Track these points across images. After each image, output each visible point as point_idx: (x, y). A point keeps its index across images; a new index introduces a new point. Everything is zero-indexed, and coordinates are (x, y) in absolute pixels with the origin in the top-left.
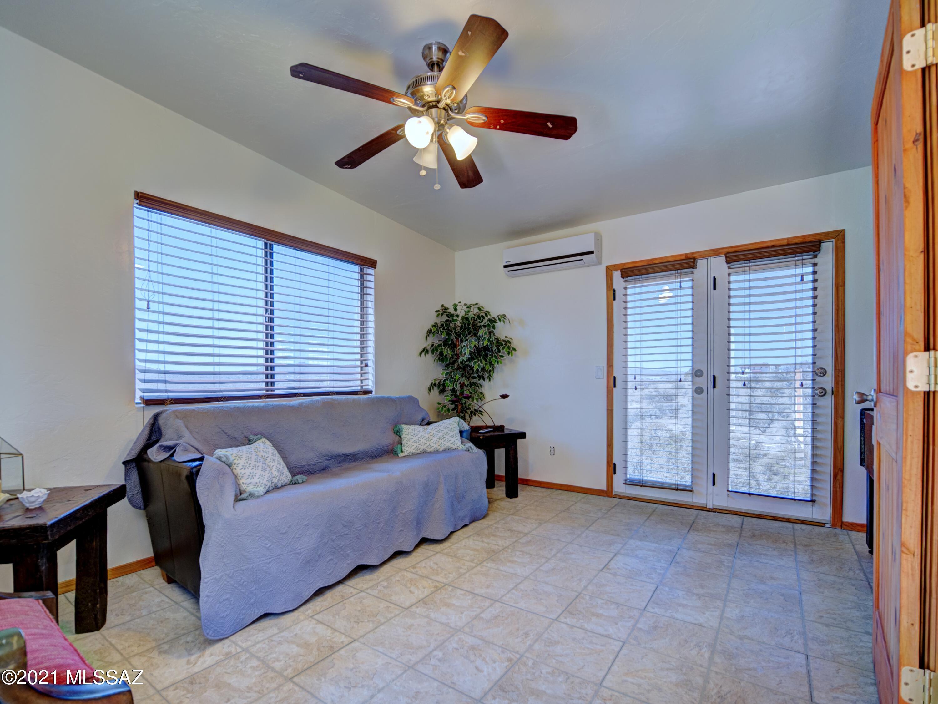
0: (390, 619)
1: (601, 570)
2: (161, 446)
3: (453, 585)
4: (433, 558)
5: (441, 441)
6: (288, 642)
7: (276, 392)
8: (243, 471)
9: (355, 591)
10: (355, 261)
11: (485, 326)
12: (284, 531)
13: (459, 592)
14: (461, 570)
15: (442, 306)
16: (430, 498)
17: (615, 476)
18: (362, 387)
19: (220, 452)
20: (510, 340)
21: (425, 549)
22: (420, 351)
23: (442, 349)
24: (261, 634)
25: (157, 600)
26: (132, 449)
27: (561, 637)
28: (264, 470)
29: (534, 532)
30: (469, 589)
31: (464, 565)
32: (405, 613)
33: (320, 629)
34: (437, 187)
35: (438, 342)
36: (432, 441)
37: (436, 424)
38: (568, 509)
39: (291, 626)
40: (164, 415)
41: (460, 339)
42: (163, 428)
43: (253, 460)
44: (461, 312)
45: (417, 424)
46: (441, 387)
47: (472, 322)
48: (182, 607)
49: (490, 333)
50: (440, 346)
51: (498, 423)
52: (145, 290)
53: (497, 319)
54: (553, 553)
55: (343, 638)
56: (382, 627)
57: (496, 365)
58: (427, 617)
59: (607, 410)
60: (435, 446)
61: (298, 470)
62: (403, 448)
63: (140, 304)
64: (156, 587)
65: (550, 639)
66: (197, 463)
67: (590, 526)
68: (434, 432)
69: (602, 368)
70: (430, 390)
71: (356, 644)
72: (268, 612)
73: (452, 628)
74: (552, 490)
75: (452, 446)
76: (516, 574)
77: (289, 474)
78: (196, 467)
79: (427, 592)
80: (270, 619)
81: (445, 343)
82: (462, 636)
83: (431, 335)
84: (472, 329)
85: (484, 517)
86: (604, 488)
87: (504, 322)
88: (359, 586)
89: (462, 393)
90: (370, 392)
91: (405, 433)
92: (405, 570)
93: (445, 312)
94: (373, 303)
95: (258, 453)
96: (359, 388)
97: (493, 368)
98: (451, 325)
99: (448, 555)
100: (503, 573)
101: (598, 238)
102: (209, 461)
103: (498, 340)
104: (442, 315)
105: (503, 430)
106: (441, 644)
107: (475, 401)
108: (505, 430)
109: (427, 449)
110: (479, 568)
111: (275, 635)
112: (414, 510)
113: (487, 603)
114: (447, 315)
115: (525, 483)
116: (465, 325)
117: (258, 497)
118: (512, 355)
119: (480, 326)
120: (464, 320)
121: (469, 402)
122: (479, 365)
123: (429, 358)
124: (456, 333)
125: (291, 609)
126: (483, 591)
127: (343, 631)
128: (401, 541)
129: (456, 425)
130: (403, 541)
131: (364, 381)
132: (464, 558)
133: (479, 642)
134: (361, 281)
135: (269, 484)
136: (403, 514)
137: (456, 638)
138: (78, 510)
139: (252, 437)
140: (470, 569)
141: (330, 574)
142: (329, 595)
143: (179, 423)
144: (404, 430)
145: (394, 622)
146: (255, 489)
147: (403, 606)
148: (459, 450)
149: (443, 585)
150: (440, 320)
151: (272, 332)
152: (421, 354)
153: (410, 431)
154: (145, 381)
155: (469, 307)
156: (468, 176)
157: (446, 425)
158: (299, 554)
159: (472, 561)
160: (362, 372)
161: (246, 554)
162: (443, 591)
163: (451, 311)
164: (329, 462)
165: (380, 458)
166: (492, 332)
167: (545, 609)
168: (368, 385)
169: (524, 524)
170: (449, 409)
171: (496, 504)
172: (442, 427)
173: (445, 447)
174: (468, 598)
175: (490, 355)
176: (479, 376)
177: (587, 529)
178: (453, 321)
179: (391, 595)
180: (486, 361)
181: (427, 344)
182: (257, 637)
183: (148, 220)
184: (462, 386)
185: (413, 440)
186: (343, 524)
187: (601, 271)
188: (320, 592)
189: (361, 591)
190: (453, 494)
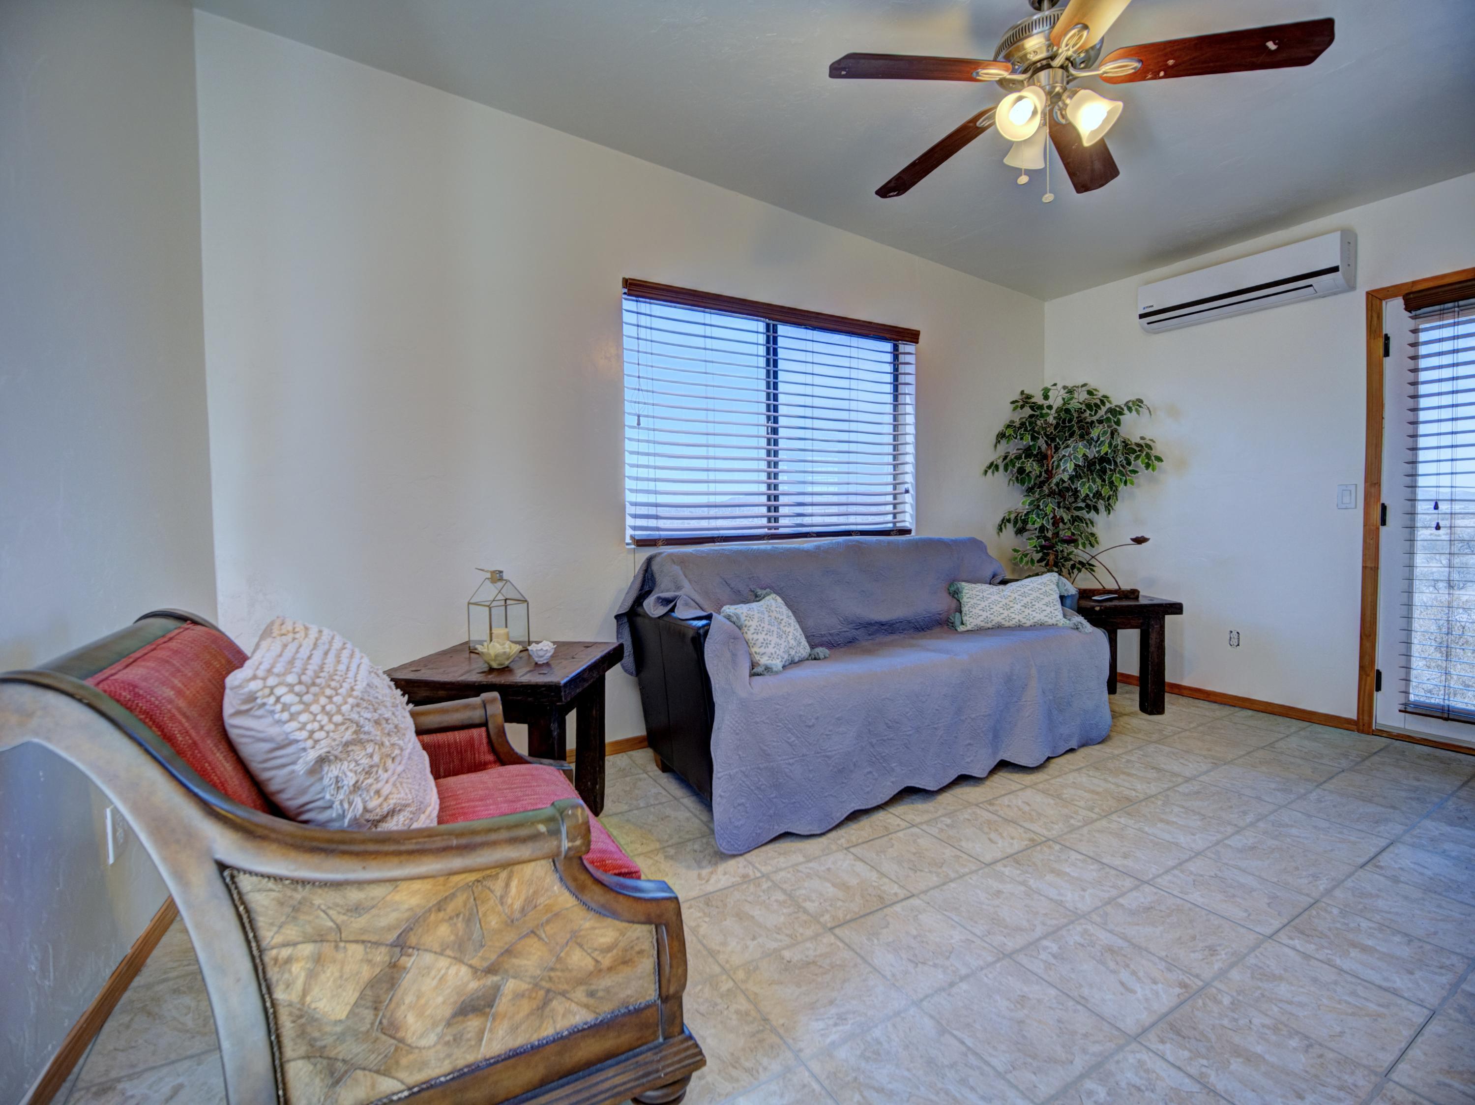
0: (964, 875)
1: (1363, 866)
2: (659, 598)
3: (1063, 842)
4: (1020, 793)
5: (1027, 611)
6: (820, 878)
7: (782, 531)
8: (755, 637)
9: (903, 824)
10: (887, 336)
11: (1100, 422)
12: (811, 724)
13: (1074, 856)
14: (1072, 821)
15: (1022, 393)
16: (1015, 699)
17: (1378, 697)
18: (894, 523)
19: (729, 609)
20: (1149, 442)
21: (1003, 779)
22: (984, 468)
23: (1023, 463)
24: (782, 859)
25: (654, 791)
26: (624, 600)
27: (1285, 970)
28: (780, 637)
29: (1203, 778)
30: (1091, 854)
31: (1076, 813)
32: (986, 870)
33: (860, 867)
34: (1048, 198)
35: (1015, 451)
36: (1012, 610)
37: (1019, 583)
38: (1271, 745)
39: (820, 857)
40: (658, 559)
41: (1053, 445)
42: (657, 576)
43: (767, 623)
44: (1056, 400)
45: (986, 583)
46: (1020, 524)
47: (1075, 415)
48: (682, 804)
49: (1112, 434)
50: (1018, 458)
51: (1126, 586)
52: (635, 402)
53: (1125, 408)
54: (1249, 818)
55: (896, 889)
56: (952, 885)
57: (1121, 487)
58: (1024, 883)
59: (1364, 568)
60: (1018, 618)
61: (817, 641)
62: (964, 619)
63: (630, 420)
64: (650, 774)
65: (1261, 968)
66: (704, 622)
67: (1325, 782)
68: (1016, 595)
69: (1353, 488)
70: (1001, 530)
71: (915, 902)
72: (789, 830)
73: (1070, 911)
74: (1232, 709)
75: (1046, 619)
76: (1177, 844)
77: (807, 644)
78: (704, 626)
79: (1017, 846)
80: (792, 841)
81: (1028, 452)
82: (1089, 927)
83: (1003, 442)
84: (1075, 428)
85: (1103, 740)
86: (1353, 715)
87: (1138, 412)
88: (910, 817)
89: (1056, 534)
90: (908, 532)
91: (968, 596)
92: (977, 805)
93: (1027, 403)
94: (914, 397)
95: (771, 614)
96: (891, 525)
97: (1116, 491)
98: (1038, 422)
99: (1044, 792)
100: (1152, 838)
101: (1349, 240)
102: (718, 620)
103: (1127, 445)
104: (1022, 407)
105: (1137, 598)
106: (1054, 932)
107: (1081, 547)
108: (1140, 598)
109: (1003, 622)
110: (1104, 822)
111: (800, 864)
112: (989, 715)
113: (1128, 883)
114: (1032, 408)
115: (1176, 691)
116: (1064, 422)
117: (777, 673)
118: (1153, 470)
119: (1093, 422)
120: (1062, 414)
121: (1071, 548)
122: (1090, 488)
123: (1001, 478)
124: (1047, 436)
125: (818, 832)
126: (1117, 862)
127: (894, 878)
128: (968, 760)
129: (1054, 587)
130: (972, 761)
131: (898, 515)
132: (1076, 803)
133: (1120, 942)
134: (894, 365)
135: (786, 657)
136: (973, 719)
137: (1079, 928)
138: (584, 670)
139: (759, 592)
140: (1087, 822)
141: (868, 793)
142: (865, 823)
143: (677, 569)
144: (965, 591)
145: (970, 881)
146: (770, 662)
147: (982, 859)
148: (1059, 628)
149: (1044, 839)
150: (1017, 417)
151: (775, 448)
152: (986, 472)
153: (974, 592)
154: (635, 516)
155: (1070, 392)
156: (1093, 170)
157: (1035, 585)
158: (829, 757)
159: (1091, 809)
160: (896, 501)
161: (765, 748)
162: (1045, 849)
163: (1038, 399)
164: (858, 632)
165: (929, 632)
166: (1116, 430)
167: (1245, 914)
168: (904, 521)
169: (1182, 761)
170: (1032, 561)
171: (1123, 720)
172: (1029, 588)
173: (1036, 620)
174: (1092, 867)
175: (1111, 470)
176: (1088, 506)
177: (1317, 786)
178: (1042, 415)
179: (961, 840)
180: (1104, 481)
181: (994, 456)
182: (778, 862)
183: (638, 313)
184: (1056, 522)
185: (980, 607)
186: (887, 724)
187: (1358, 302)
188: (855, 816)
189: (913, 826)
190: (1051, 698)
